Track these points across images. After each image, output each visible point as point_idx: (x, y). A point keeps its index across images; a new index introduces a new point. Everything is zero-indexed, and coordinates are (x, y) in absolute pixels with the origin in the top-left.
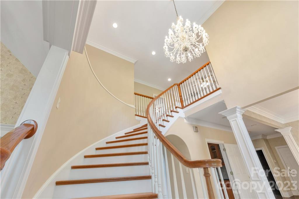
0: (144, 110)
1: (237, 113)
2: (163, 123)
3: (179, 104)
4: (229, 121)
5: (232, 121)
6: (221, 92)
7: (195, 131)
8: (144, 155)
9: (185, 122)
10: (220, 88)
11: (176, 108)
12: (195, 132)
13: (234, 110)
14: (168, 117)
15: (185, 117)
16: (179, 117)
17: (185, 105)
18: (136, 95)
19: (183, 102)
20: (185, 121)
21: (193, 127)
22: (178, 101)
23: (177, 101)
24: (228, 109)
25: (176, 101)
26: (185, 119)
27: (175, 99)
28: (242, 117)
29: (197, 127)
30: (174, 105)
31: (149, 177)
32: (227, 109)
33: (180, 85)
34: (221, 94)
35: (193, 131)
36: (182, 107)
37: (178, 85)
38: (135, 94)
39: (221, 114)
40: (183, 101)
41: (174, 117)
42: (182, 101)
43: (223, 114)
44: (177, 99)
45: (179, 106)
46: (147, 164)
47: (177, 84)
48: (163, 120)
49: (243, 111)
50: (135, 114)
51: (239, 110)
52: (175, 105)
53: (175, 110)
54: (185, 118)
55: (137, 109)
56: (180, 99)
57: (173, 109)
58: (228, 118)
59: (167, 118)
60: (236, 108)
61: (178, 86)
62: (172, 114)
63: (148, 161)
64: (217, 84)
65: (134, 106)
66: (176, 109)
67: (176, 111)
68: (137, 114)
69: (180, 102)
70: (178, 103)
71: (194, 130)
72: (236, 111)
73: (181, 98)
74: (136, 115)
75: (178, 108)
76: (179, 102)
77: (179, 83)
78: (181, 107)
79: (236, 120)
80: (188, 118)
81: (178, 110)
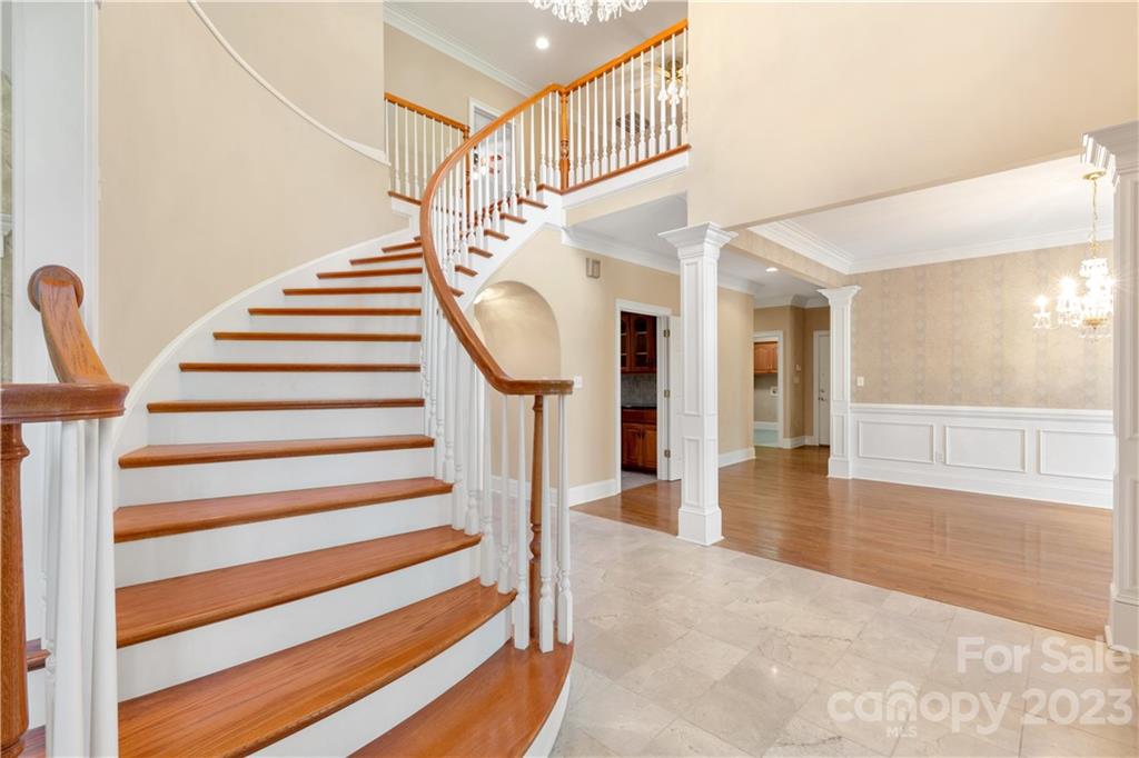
0: (425, 176)
1: (706, 244)
2: (486, 242)
3: (552, 176)
4: (682, 261)
5: (688, 265)
6: (687, 164)
7: (590, 273)
8: (409, 344)
9: (563, 242)
10: (686, 148)
11: (540, 188)
12: (589, 276)
13: (700, 234)
14: (506, 221)
15: (565, 224)
16: (547, 223)
17: (571, 184)
18: (394, 103)
19: (569, 170)
20: (565, 238)
21: (587, 260)
22: (550, 164)
23: (547, 164)
24: (689, 226)
25: (543, 161)
26: (563, 233)
27: (543, 152)
28: (718, 256)
29: (598, 263)
30: (533, 177)
31: (420, 403)
32: (686, 225)
33: (568, 94)
34: (685, 168)
35: (585, 276)
36: (562, 187)
37: (563, 90)
38: (391, 100)
39: (664, 239)
40: (569, 164)
41: (527, 224)
42: (565, 165)
43: (669, 240)
44: (551, 155)
45: (551, 185)
46: (415, 369)
47: (560, 86)
48: (487, 233)
49: (725, 237)
50: (389, 189)
51: (715, 234)
52: (537, 179)
53: (534, 196)
54: (565, 230)
55: (397, 167)
56: (562, 154)
57: (528, 192)
58: (680, 253)
59: (502, 226)
60: (706, 227)
61: (560, 94)
62: (520, 212)
63: (419, 362)
64: (684, 127)
65: (381, 156)
66: (540, 192)
67: (540, 202)
68: (398, 191)
69: (557, 167)
70: (552, 169)
71: (587, 271)
72: (703, 237)
73: (565, 151)
74: (391, 194)
75: (545, 192)
76: (554, 167)
77: (565, 82)
78: (559, 187)
79: (696, 263)
80: (575, 230)
81: (547, 196)
